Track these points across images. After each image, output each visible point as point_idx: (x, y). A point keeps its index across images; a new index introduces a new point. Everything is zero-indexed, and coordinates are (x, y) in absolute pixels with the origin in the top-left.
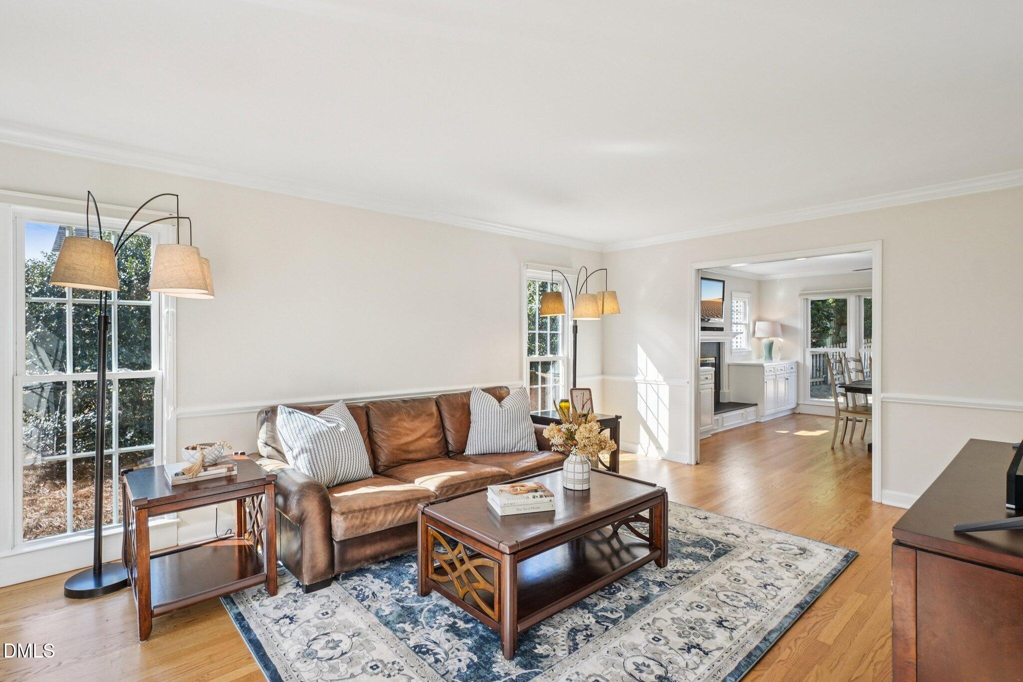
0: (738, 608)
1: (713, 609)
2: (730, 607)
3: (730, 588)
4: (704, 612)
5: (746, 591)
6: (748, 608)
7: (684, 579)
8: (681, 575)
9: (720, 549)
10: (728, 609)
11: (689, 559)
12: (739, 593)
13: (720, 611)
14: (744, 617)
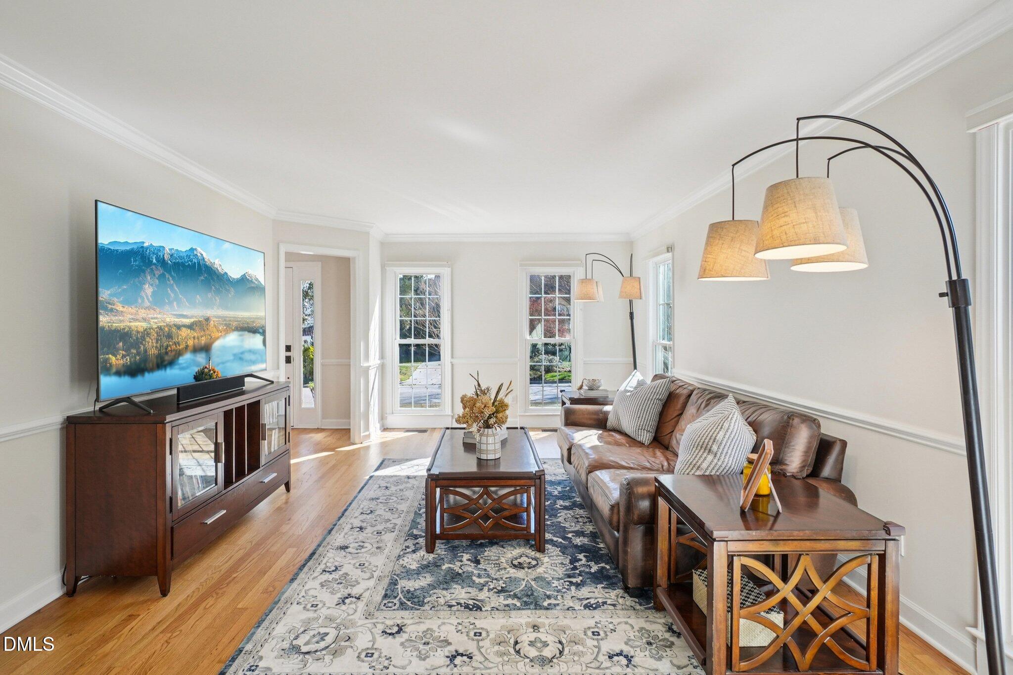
0: (353, 542)
1: (370, 535)
2: (359, 541)
3: (365, 555)
4: (375, 531)
5: (351, 558)
6: (346, 545)
7: (404, 548)
8: (408, 550)
9: (395, 597)
10: (360, 539)
11: (415, 568)
12: (356, 553)
13: (365, 535)
14: (347, 538)
